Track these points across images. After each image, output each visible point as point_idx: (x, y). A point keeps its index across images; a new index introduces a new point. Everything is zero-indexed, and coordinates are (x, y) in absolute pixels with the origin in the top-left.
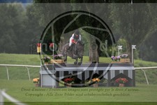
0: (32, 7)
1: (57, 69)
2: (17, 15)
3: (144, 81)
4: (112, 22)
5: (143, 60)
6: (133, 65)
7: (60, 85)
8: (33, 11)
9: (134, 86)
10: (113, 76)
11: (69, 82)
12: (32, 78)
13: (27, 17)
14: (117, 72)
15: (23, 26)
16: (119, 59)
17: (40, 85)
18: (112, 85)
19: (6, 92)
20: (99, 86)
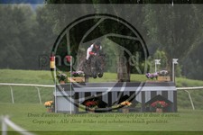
0: (43, 9)
1: (76, 90)
2: (24, 20)
3: (188, 105)
4: (146, 29)
5: (187, 78)
6: (174, 85)
7: (80, 110)
8: (45, 15)
9: (176, 111)
10: (148, 98)
11: (92, 106)
12: (44, 101)
13: (37, 23)
14: (153, 93)
15: (32, 34)
16: (156, 77)
17: (53, 110)
18: (148, 110)
19: (10, 119)
20: (130, 111)
